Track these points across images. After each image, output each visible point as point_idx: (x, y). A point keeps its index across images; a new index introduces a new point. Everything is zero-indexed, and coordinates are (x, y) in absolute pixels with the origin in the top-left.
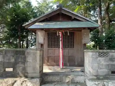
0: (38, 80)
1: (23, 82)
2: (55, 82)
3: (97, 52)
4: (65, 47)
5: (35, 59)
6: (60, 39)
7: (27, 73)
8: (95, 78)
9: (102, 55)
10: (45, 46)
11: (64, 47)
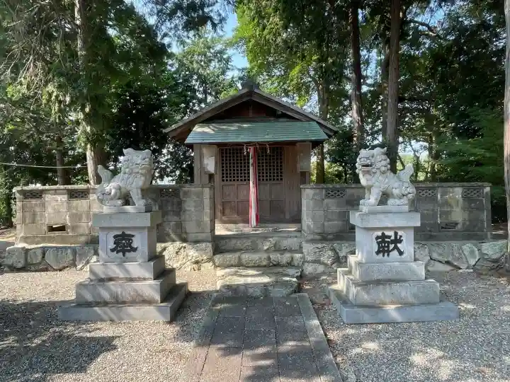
0: (210, 245)
1: (180, 249)
2: (242, 250)
3: (322, 188)
4: (263, 180)
5: (200, 205)
6: (251, 161)
7: (186, 233)
8: (318, 237)
9: (333, 193)
10: (217, 178)
11: (259, 180)
